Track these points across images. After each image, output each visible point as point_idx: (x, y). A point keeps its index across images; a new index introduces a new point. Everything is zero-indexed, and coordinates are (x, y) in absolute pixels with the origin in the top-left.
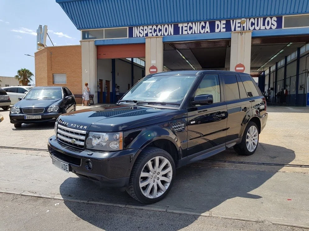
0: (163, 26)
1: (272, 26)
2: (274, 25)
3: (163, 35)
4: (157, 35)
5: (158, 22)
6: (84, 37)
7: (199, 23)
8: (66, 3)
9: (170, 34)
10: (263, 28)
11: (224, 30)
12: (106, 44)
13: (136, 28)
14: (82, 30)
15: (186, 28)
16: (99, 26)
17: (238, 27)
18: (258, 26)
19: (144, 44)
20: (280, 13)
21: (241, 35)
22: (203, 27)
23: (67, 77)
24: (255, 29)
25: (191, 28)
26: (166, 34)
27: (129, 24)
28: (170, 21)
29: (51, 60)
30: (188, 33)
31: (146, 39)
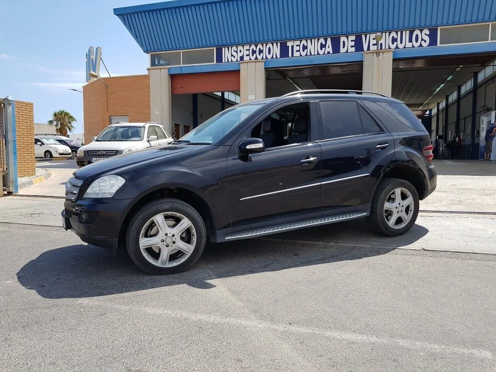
0: (265, 45)
1: (423, 42)
2: (425, 41)
3: (264, 58)
4: (256, 58)
5: (257, 40)
6: (153, 64)
7: (316, 40)
8: (129, 16)
9: (274, 57)
10: (409, 45)
11: (353, 49)
12: (184, 72)
13: (226, 48)
14: (150, 54)
15: (298, 48)
16: (174, 47)
17: (374, 45)
18: (401, 43)
19: (238, 72)
20: (434, 23)
21: (377, 56)
22: (323, 46)
23: (130, 121)
24: (397, 47)
25: (305, 48)
26: (269, 57)
27: (216, 43)
28: (275, 38)
29: (107, 97)
30: (301, 55)
31: (241, 65)
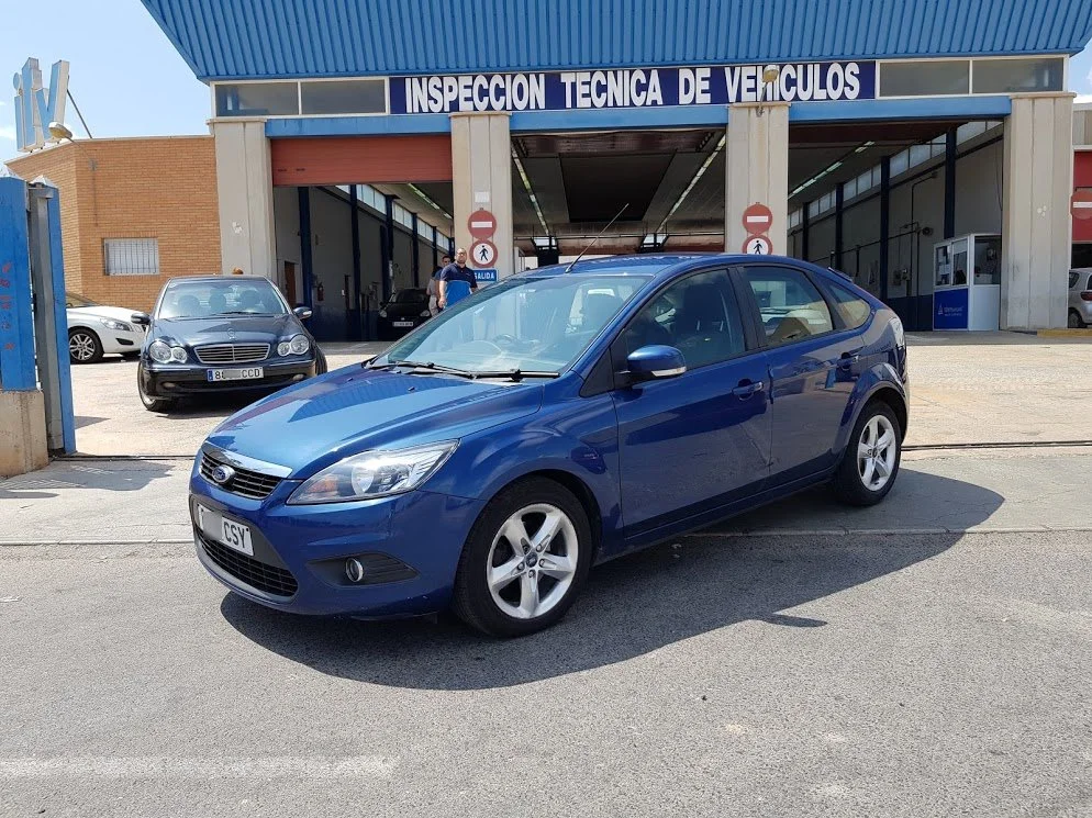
0: (508, 78)
1: (847, 89)
2: (852, 88)
3: (509, 107)
4: (490, 107)
5: (493, 64)
6: (222, 110)
7: (627, 73)
9: (533, 106)
10: (820, 94)
11: (707, 98)
12: (308, 131)
13: (415, 81)
14: (213, 84)
15: (586, 89)
17: (749, 90)
18: (805, 88)
19: (446, 137)
20: (869, 51)
21: (758, 116)
22: (642, 88)
23: (161, 252)
24: (797, 98)
25: (602, 89)
27: (392, 66)
28: (534, 63)
29: (94, 189)
30: (593, 106)
31: (453, 120)
